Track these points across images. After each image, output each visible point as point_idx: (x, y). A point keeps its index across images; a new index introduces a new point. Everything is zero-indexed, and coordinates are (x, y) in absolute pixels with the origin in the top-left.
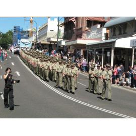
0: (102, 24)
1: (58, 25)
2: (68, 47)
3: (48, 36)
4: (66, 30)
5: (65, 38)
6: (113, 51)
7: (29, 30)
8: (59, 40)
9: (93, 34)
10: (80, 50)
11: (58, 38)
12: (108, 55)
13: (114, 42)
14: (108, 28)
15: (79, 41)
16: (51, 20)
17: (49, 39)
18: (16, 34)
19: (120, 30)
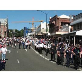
0: (69, 24)
1: (46, 26)
6: (75, 37)
7: (32, 28)
8: (47, 33)
10: (58, 38)
11: (46, 32)
12: (72, 40)
13: (75, 33)
14: (72, 26)
15: (57, 33)
16: (43, 23)
18: (25, 31)
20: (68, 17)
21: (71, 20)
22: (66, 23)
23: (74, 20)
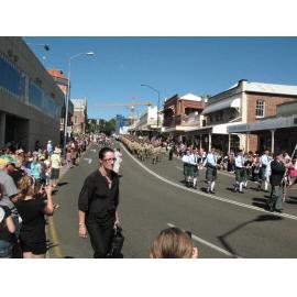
0: (200, 111)
1: (158, 113)
2: (166, 134)
3: (149, 123)
4: (165, 117)
5: (164, 125)
6: (210, 137)
7: (131, 117)
8: (159, 127)
9: (191, 120)
11: (158, 125)
12: (206, 141)
13: (211, 129)
14: (205, 115)
15: (178, 128)
16: (151, 108)
17: (149, 127)
18: (118, 122)
19: (217, 116)
20: (199, 99)
21: (203, 105)
22: (194, 110)
23: (208, 104)
